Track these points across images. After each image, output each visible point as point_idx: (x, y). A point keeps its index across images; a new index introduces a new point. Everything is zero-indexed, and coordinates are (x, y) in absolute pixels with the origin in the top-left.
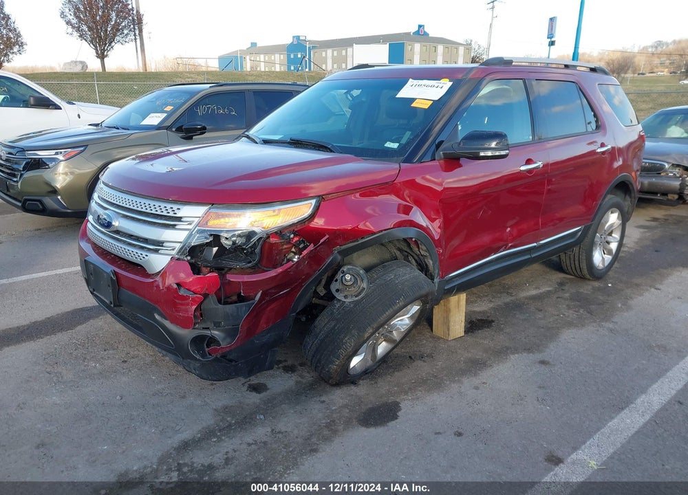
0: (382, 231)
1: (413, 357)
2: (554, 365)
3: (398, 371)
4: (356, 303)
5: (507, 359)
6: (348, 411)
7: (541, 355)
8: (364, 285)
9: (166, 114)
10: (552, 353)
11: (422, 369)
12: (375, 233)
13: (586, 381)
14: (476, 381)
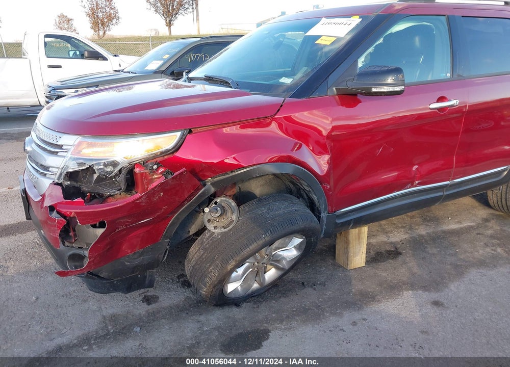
0: (254, 165)
1: (306, 283)
2: (448, 307)
3: (284, 297)
4: (223, 235)
5: (399, 295)
6: (217, 334)
7: (437, 295)
8: (234, 217)
9: (163, 61)
10: (450, 294)
11: (309, 297)
12: (243, 167)
13: (477, 331)
14: (357, 316)
